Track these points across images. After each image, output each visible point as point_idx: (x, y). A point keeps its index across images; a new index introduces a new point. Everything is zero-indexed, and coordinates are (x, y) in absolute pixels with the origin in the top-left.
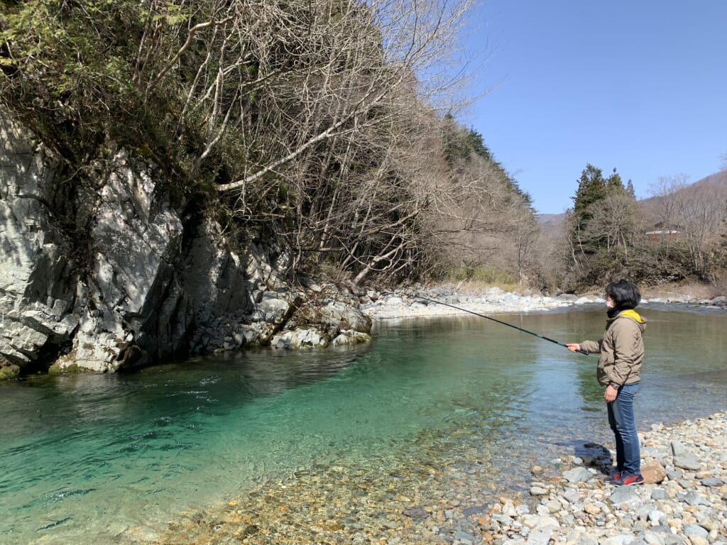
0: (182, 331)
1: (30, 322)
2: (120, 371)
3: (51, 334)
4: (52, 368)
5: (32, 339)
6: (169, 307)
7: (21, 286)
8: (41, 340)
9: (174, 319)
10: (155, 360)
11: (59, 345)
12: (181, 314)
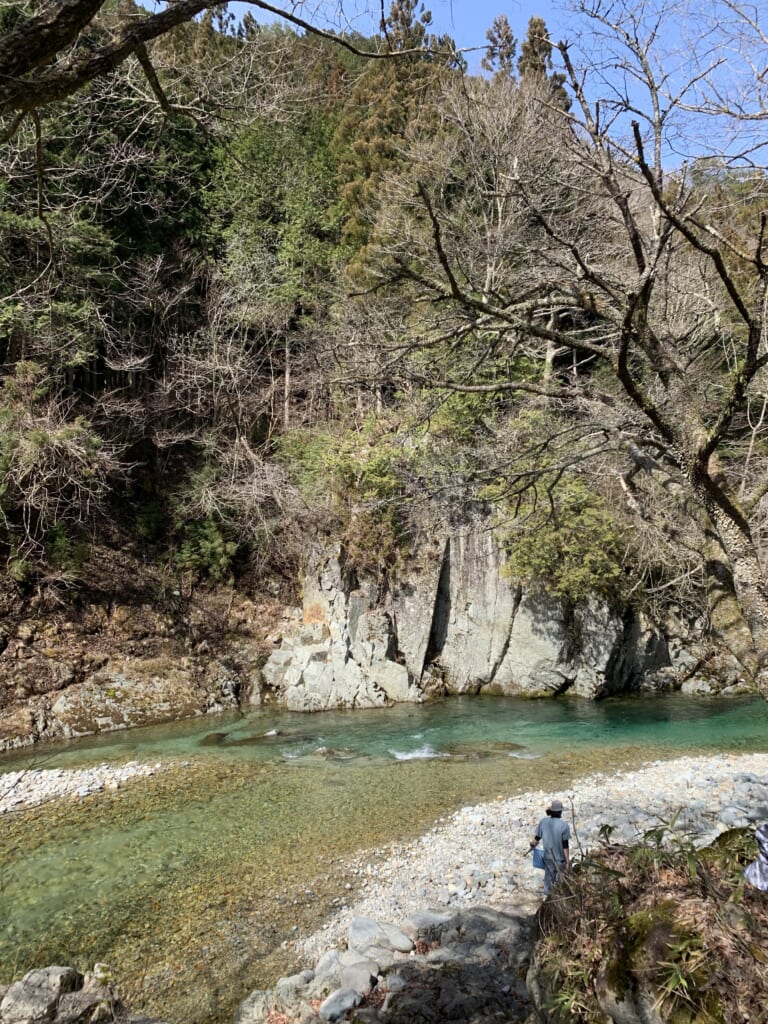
0: (626, 678)
1: (558, 673)
2: (596, 699)
3: (566, 679)
4: (566, 693)
5: (559, 681)
6: (618, 667)
7: (555, 657)
8: (563, 681)
9: (621, 672)
10: (612, 694)
11: (569, 683)
12: (625, 669)
